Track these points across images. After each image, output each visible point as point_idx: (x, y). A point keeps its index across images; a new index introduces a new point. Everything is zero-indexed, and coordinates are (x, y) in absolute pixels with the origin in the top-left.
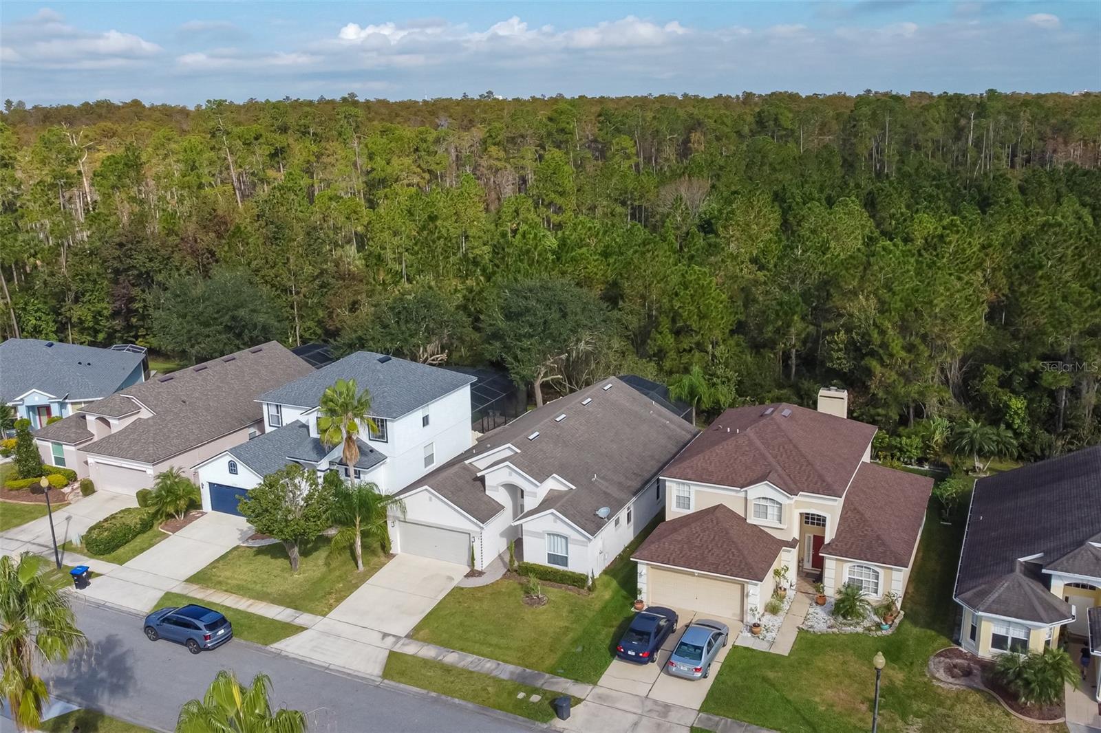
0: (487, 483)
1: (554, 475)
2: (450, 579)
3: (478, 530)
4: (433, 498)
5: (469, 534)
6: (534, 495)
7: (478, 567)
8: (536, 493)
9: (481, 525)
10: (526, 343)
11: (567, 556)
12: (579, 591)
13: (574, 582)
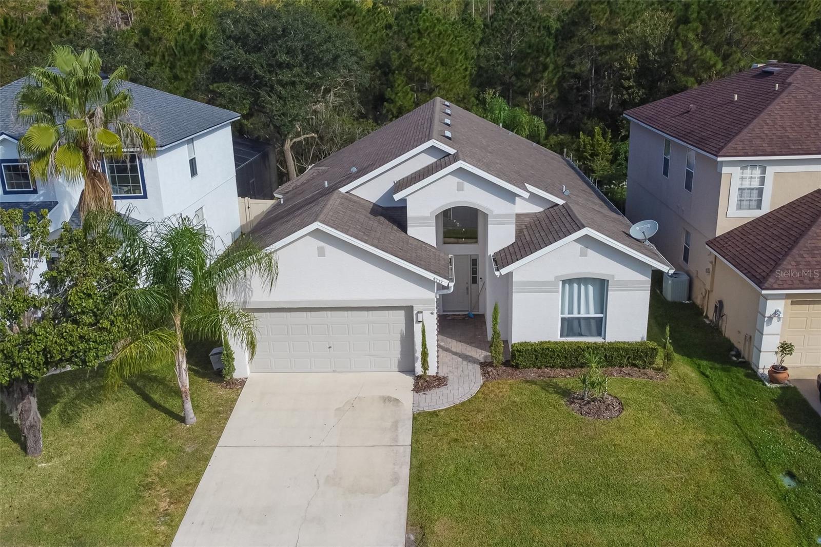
0: (411, 213)
1: (526, 184)
6: (510, 219)
7: (431, 369)
8: (513, 216)
9: (445, 282)
11: (601, 315)
12: (645, 374)
13: (634, 359)
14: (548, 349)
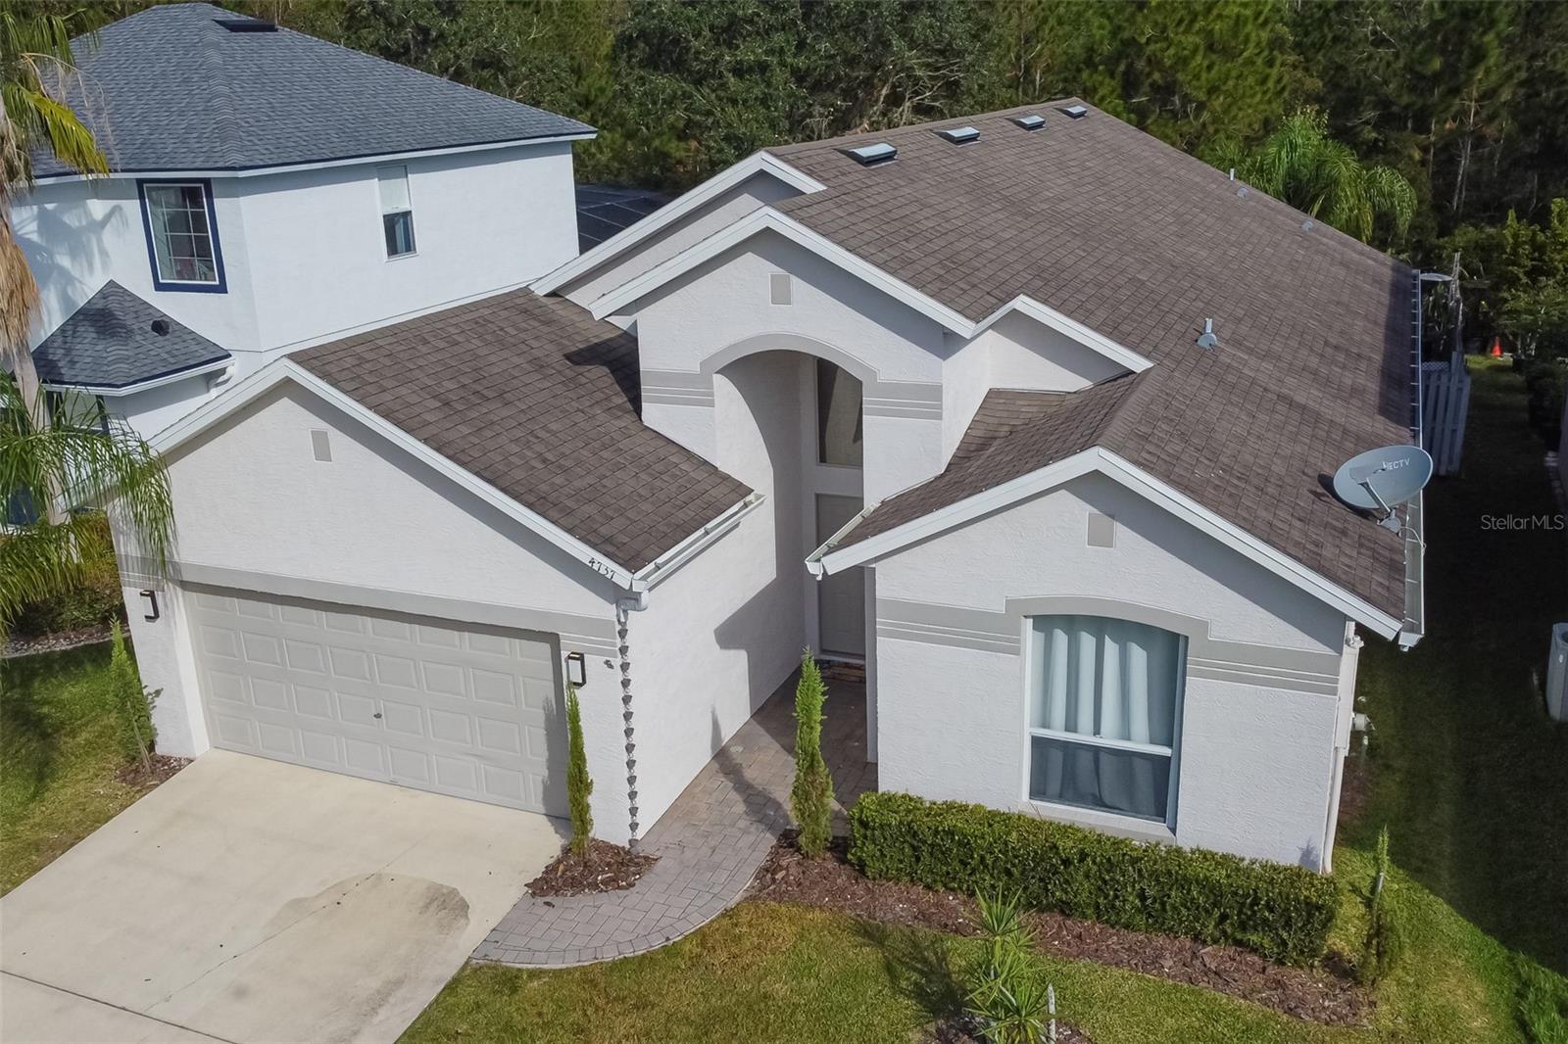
0: (646, 363)
1: (1023, 303)
2: (449, 905)
3: (608, 611)
4: (338, 439)
5: (553, 639)
6: (927, 400)
7: (608, 825)
8: (935, 392)
9: (622, 577)
10: (750, 51)
11: (1166, 751)
12: (1279, 984)
13: (1243, 926)
14: (951, 833)
